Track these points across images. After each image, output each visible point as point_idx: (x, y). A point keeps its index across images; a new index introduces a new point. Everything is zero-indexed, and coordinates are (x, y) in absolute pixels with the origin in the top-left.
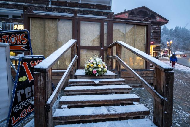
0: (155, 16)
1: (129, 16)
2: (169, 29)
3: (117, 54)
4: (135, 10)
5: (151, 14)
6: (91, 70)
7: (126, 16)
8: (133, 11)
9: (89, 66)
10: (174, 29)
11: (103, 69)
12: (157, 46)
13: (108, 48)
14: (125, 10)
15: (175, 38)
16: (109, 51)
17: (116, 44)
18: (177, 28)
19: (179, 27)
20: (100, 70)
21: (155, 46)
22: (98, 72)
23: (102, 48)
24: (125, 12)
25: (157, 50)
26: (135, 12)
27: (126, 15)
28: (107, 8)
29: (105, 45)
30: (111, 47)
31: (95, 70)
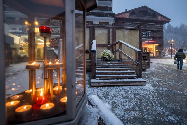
0: (157, 15)
1: (130, 15)
2: (173, 27)
3: (119, 48)
4: (136, 9)
5: (152, 13)
6: (105, 56)
7: (127, 16)
8: (134, 11)
9: (104, 55)
10: (179, 27)
11: (112, 56)
12: (160, 45)
13: (113, 45)
14: (126, 10)
15: (180, 37)
16: (114, 47)
17: (119, 42)
18: (182, 26)
19: (184, 25)
20: (110, 56)
21: (157, 44)
22: (109, 57)
23: (109, 45)
24: (126, 12)
25: (160, 49)
26: (136, 11)
27: (127, 14)
28: (109, 9)
29: (111, 43)
30: (115, 45)
31: (107, 56)
